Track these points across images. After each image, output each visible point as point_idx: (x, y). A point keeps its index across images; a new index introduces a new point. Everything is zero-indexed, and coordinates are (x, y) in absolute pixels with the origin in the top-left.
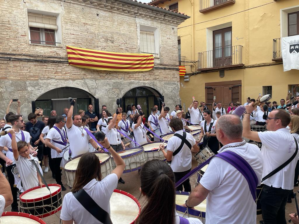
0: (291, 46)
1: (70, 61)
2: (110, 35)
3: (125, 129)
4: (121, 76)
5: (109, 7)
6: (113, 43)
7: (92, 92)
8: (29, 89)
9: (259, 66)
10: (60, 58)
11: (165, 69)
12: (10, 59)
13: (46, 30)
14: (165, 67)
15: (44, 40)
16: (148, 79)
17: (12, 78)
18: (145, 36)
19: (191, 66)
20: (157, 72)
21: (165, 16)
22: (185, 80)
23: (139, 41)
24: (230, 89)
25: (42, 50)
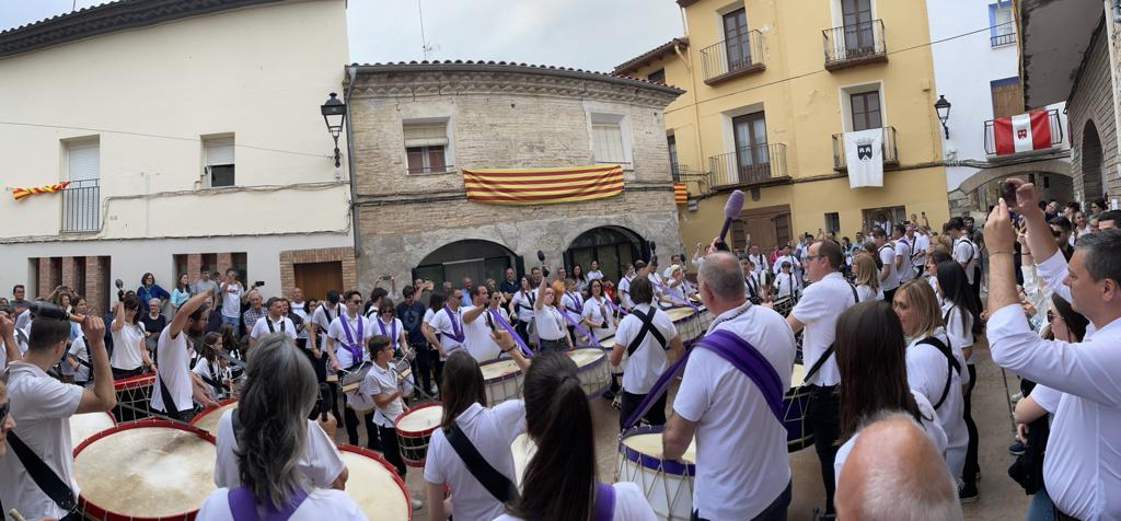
0: (859, 147)
1: (468, 194)
2: (535, 139)
3: (574, 308)
4: (561, 209)
5: (532, 89)
6: (542, 151)
7: (509, 244)
8: (408, 248)
9: (816, 180)
10: (453, 191)
11: (646, 189)
12: (379, 204)
13: (431, 148)
14: (646, 187)
15: (428, 166)
16: (615, 212)
17: (383, 232)
18: (602, 132)
19: (699, 182)
20: (631, 197)
21: (637, 92)
22: (690, 209)
23: (591, 143)
24: (772, 220)
25: (427, 183)
